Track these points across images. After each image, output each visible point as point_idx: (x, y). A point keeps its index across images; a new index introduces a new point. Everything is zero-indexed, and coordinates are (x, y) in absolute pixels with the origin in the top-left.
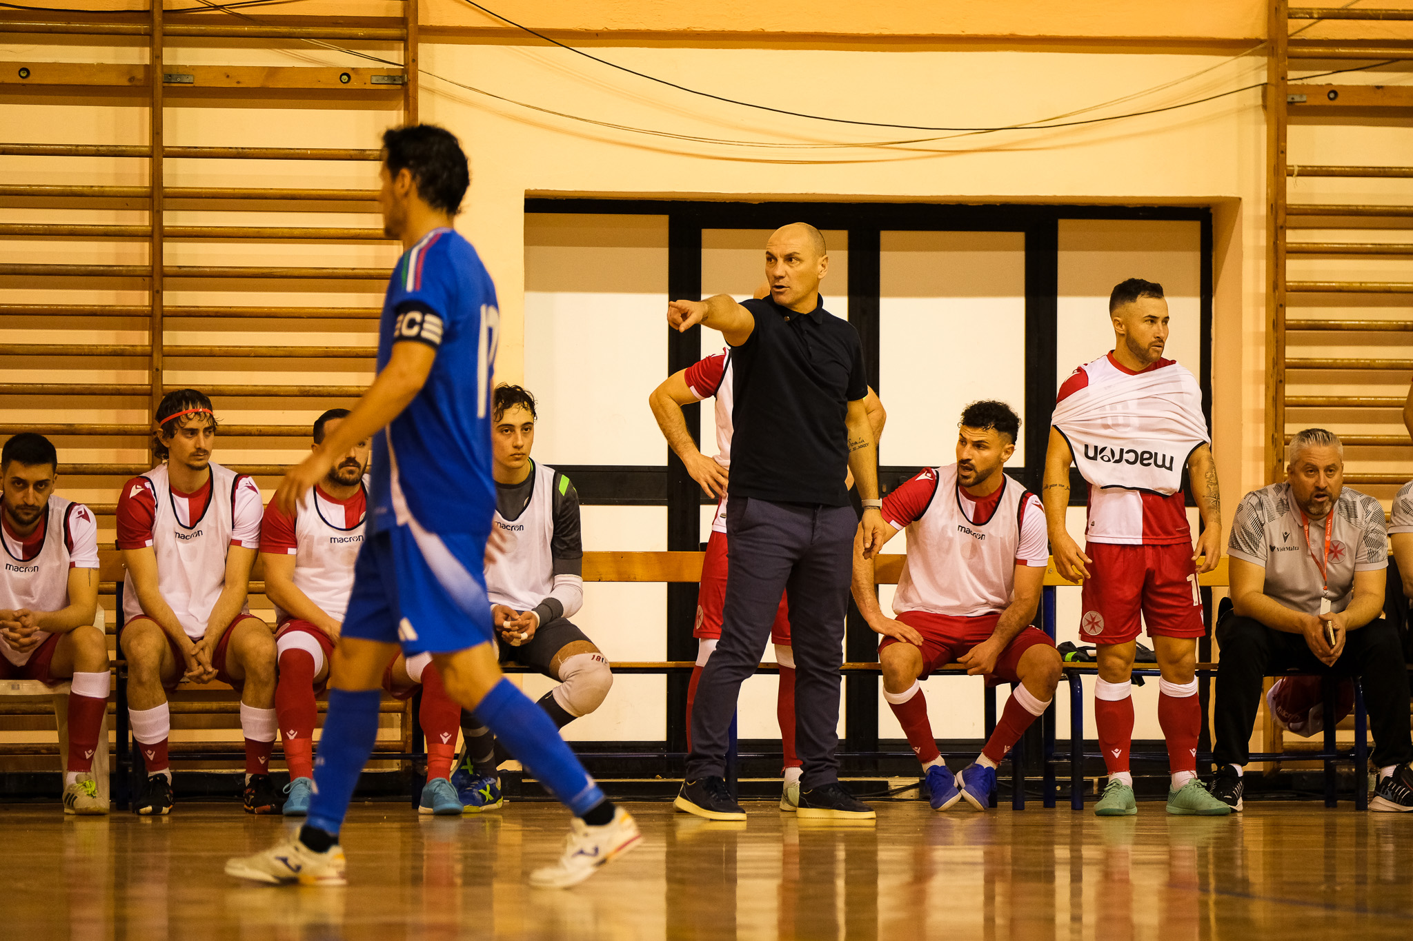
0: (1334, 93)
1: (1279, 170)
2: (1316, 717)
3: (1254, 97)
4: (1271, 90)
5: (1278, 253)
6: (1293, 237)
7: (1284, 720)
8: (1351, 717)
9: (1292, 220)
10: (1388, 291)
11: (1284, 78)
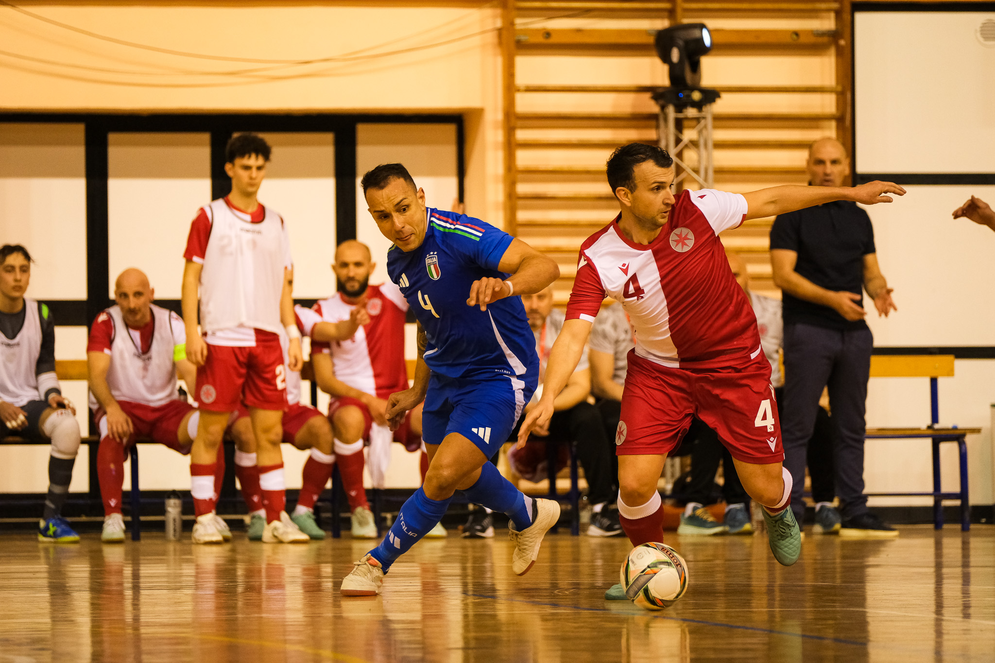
0: (548, 34)
1: (510, 88)
2: (543, 470)
3: (491, 38)
4: (504, 32)
5: (511, 146)
6: (522, 135)
7: (520, 472)
8: (566, 471)
9: (519, 123)
10: (588, 172)
11: (512, 24)
